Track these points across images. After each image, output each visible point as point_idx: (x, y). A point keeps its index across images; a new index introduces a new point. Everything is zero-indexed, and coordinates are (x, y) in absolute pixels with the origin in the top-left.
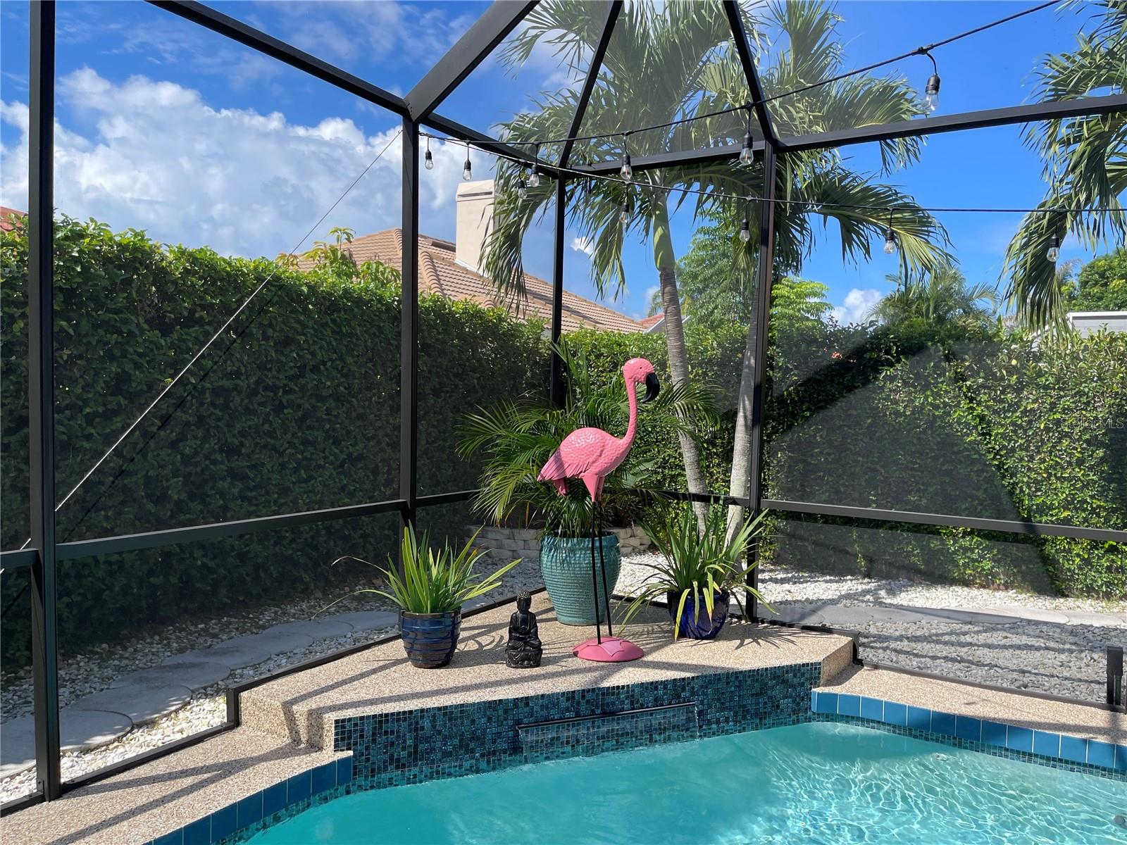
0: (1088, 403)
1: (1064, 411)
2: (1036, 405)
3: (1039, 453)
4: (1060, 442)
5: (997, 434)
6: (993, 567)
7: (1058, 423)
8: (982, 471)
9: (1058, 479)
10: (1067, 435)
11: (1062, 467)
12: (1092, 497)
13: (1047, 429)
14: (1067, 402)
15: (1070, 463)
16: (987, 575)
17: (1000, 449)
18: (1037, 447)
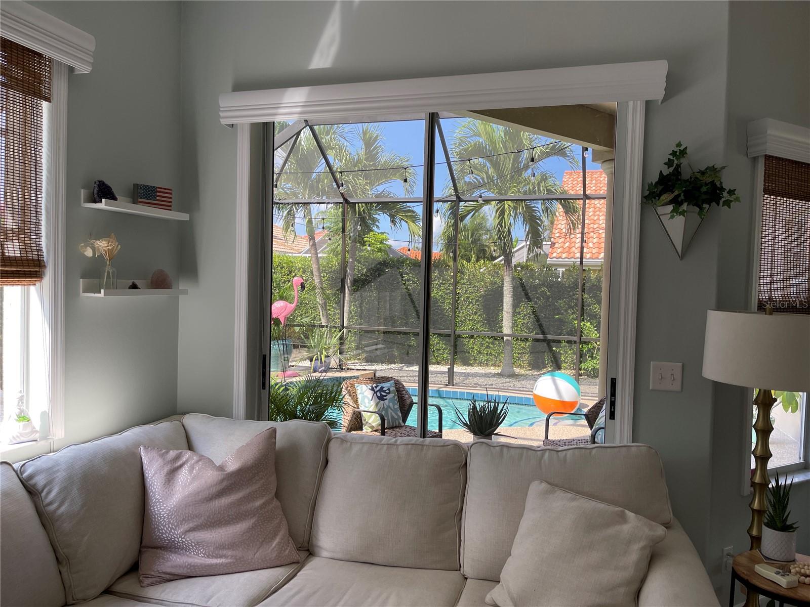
0: (478, 290)
1: (470, 293)
2: (460, 291)
3: (462, 310)
5: (447, 303)
6: (447, 357)
7: (468, 298)
8: (442, 318)
9: (469, 320)
10: (471, 303)
11: (470, 316)
12: (480, 326)
13: (464, 300)
14: (471, 290)
16: (446, 360)
17: (449, 309)
18: (461, 308)
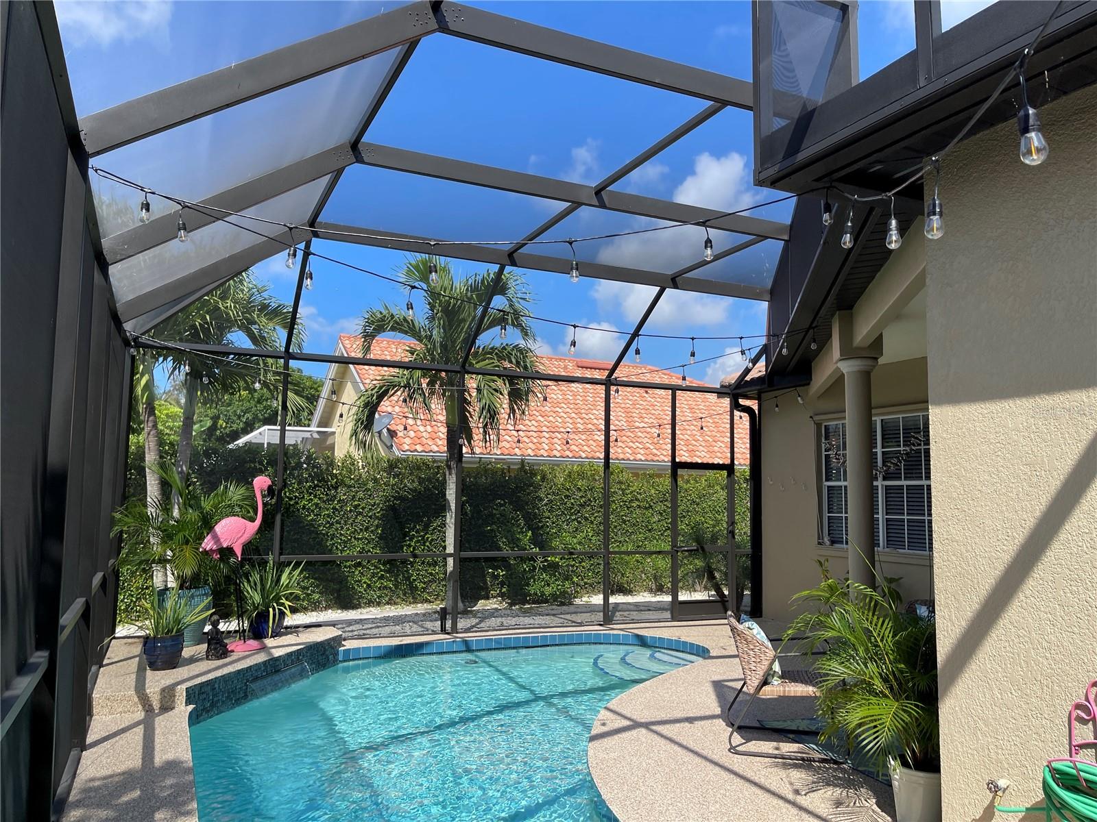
4: (356, 518)
15: (361, 530)
